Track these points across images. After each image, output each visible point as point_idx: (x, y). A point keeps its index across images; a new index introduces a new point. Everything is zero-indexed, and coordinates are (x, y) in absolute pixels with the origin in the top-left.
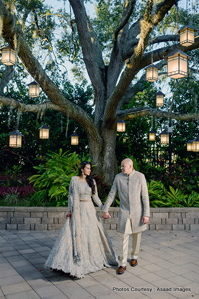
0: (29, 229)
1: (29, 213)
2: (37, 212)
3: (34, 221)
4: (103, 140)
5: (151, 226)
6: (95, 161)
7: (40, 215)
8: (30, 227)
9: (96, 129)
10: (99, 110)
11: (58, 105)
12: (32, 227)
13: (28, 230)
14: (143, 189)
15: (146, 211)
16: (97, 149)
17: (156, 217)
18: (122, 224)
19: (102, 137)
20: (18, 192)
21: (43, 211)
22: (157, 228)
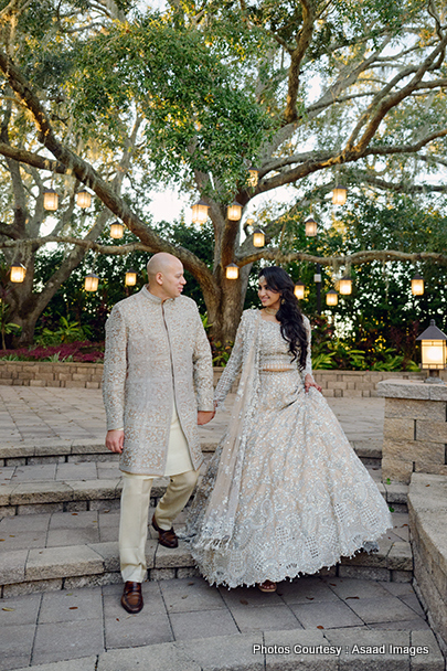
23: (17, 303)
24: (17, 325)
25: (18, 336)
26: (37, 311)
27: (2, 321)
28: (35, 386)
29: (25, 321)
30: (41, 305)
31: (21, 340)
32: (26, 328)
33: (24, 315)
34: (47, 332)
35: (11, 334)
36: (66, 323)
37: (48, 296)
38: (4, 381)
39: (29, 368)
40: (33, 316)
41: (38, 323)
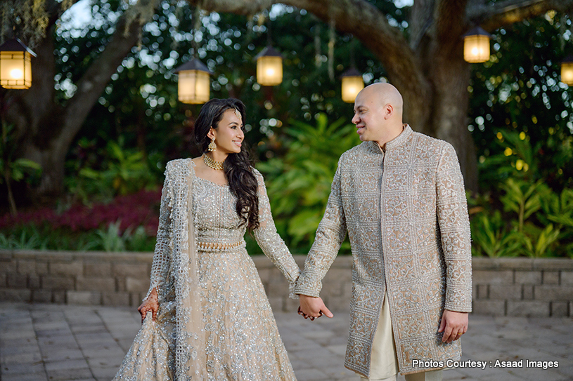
5: (554, 308)
14: (445, 203)
15: (456, 289)
17: (571, 282)
18: (359, 339)
23: (29, 121)
24: (32, 162)
25: (37, 182)
26: (66, 135)
27: (5, 157)
28: (78, 303)
29: (46, 154)
30: (72, 124)
31: (42, 189)
32: (48, 167)
33: (43, 142)
34: (88, 173)
35: (22, 181)
36: (118, 153)
37: (84, 107)
38: (15, 292)
39: (62, 267)
40: (60, 144)
41: (70, 157)
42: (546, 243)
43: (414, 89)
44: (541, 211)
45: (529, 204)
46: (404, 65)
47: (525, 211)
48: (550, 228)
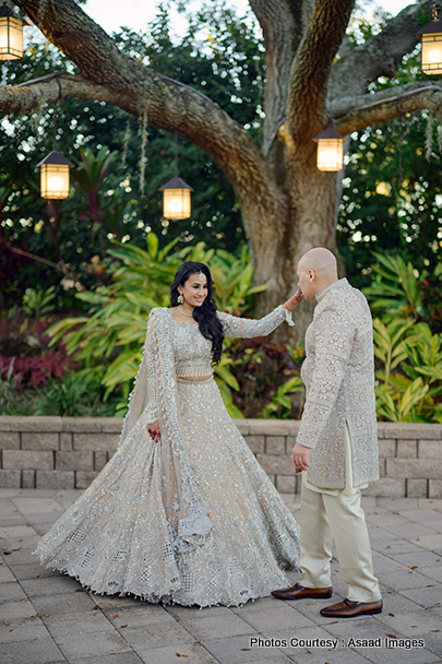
0: (18, 484)
1: (16, 436)
2: (42, 432)
3: (32, 459)
4: (289, 201)
5: (410, 486)
6: (265, 274)
7: (52, 441)
8: (22, 480)
9: (262, 165)
10: (275, 98)
11: (102, 84)
12: (26, 478)
13: (14, 487)
16: (268, 231)
17: (431, 453)
19: (286, 192)
20: (16, 371)
21: (58, 429)
22: (432, 492)
42: (411, 400)
43: (263, 202)
44: (407, 361)
45: (396, 352)
46: (250, 173)
47: (393, 359)
48: (419, 381)
